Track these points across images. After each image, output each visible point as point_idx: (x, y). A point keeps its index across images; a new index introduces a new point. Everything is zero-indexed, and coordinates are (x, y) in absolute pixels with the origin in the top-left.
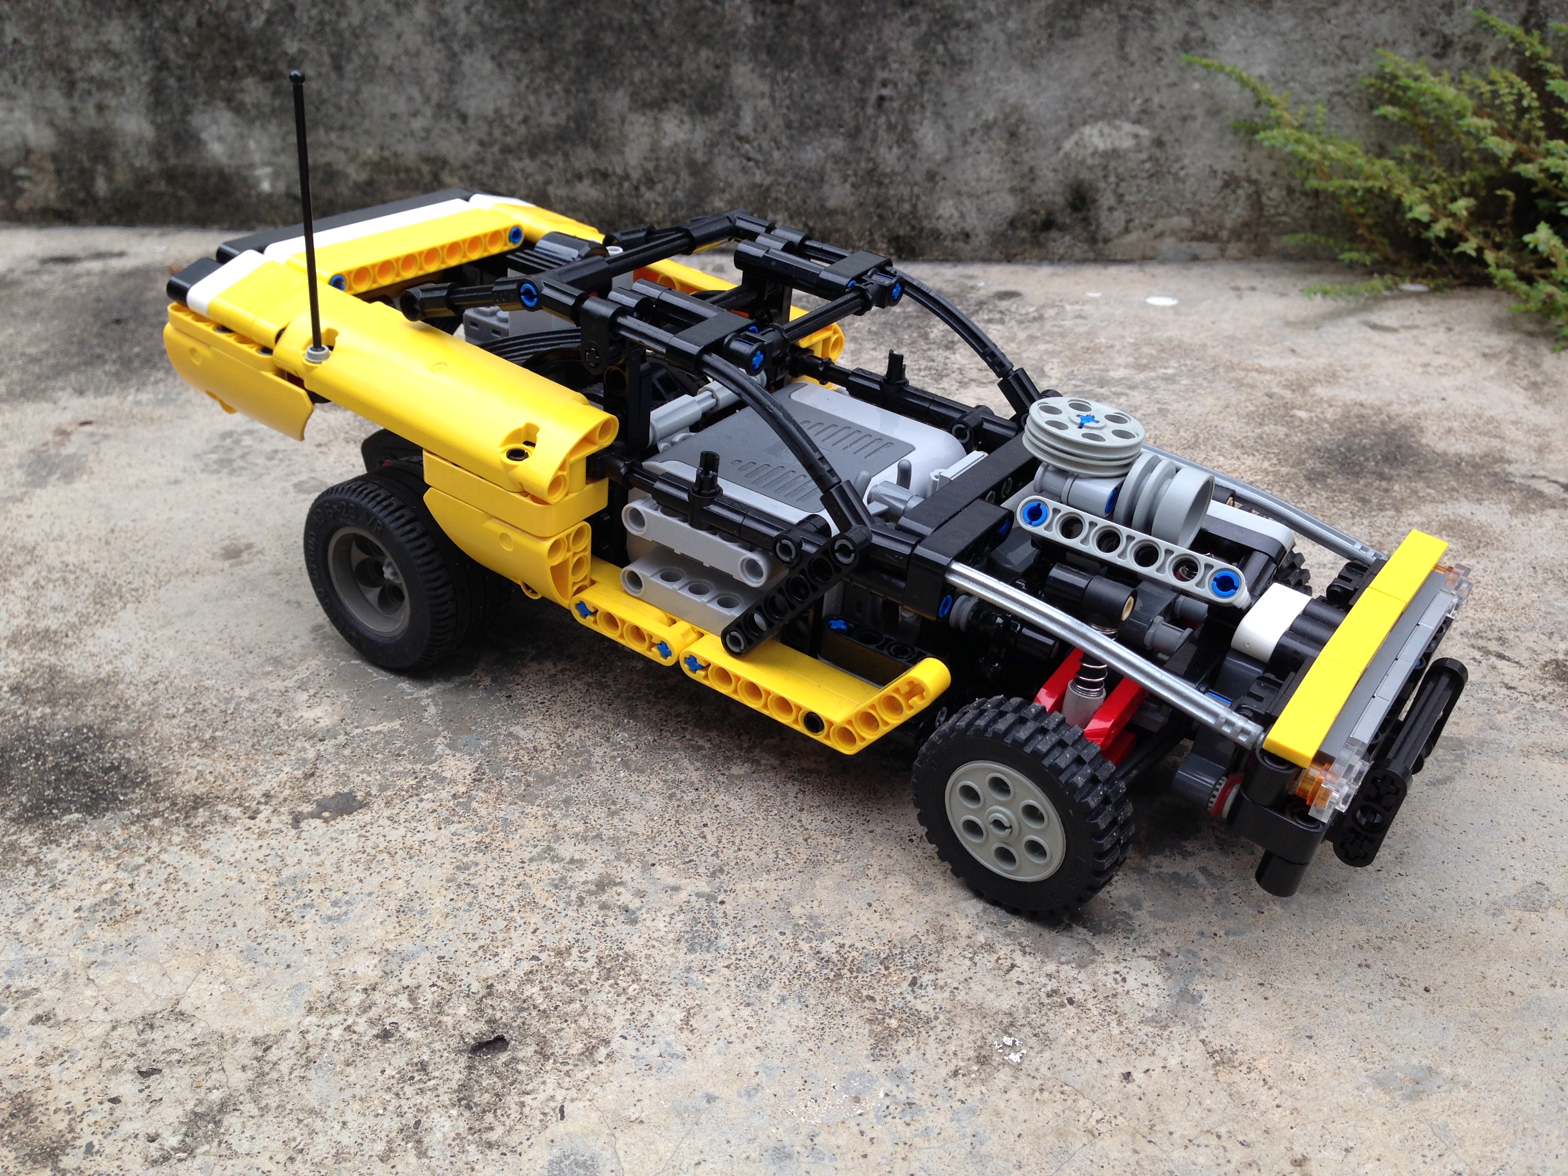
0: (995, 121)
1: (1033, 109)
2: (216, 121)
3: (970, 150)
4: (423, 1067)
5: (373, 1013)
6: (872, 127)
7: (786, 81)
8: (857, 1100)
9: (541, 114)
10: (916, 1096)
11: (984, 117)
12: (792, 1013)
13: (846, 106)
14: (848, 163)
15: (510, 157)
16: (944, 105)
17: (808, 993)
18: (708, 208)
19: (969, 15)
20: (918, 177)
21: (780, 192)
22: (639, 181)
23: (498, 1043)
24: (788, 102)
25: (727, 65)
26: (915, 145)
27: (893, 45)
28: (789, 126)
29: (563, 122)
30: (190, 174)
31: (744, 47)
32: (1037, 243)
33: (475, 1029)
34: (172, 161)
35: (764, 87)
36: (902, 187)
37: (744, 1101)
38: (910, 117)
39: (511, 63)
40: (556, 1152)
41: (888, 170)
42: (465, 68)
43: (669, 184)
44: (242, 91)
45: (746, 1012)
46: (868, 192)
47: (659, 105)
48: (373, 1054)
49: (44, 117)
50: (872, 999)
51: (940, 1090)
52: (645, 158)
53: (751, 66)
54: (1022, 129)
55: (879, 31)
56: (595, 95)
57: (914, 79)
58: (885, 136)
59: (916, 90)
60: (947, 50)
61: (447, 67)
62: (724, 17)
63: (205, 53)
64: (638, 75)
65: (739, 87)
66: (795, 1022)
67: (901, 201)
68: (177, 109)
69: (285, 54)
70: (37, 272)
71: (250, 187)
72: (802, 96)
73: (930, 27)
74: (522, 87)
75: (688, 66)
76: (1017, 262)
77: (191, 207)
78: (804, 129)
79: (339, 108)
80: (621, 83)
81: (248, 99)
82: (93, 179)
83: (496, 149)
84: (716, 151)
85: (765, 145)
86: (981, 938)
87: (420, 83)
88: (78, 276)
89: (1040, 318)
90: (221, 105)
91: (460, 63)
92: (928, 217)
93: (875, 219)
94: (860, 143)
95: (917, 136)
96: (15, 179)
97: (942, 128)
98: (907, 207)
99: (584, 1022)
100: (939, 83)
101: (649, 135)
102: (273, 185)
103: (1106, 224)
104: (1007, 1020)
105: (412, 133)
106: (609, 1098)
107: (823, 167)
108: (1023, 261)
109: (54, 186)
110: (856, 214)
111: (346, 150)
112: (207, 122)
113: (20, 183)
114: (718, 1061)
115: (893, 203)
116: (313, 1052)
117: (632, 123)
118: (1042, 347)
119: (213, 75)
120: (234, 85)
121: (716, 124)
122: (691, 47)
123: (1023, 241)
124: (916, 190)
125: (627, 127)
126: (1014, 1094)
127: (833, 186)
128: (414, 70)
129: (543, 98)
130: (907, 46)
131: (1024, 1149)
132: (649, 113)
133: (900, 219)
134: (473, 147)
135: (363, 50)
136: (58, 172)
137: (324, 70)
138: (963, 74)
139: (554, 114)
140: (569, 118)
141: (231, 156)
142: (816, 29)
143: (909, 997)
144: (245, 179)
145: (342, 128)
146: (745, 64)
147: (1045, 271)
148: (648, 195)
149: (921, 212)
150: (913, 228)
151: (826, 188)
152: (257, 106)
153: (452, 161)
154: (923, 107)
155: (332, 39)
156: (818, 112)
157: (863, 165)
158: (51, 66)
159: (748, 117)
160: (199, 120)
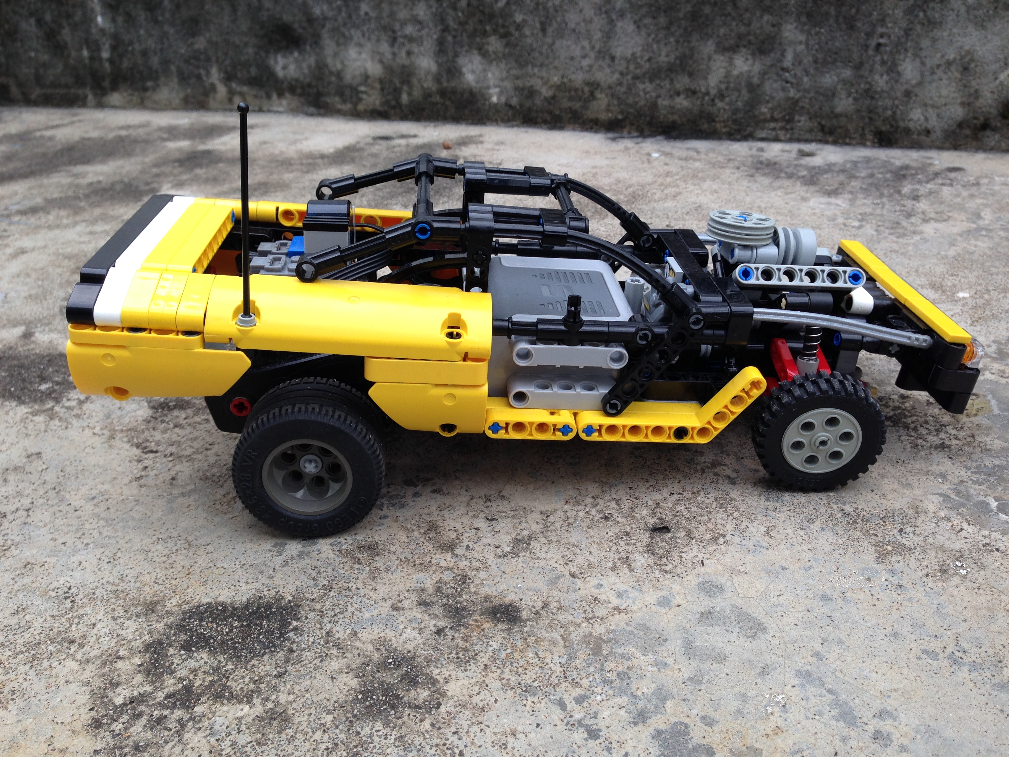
0: (955, 59)
1: (980, 53)
2: (471, 62)
3: (935, 77)
4: (627, 534)
5: (599, 508)
6: (871, 62)
7: (817, 34)
8: (869, 580)
9: (660, 55)
10: (903, 582)
11: (947, 57)
12: (828, 535)
13: (855, 49)
14: (852, 85)
15: (637, 82)
16: (921, 49)
17: (837, 528)
18: (757, 113)
20: (899, 94)
21: (805, 103)
22: (715, 96)
23: (666, 529)
24: (817, 47)
25: (780, 24)
26: (899, 74)
27: (890, 12)
28: (816, 61)
29: (672, 61)
30: (454, 92)
31: (792, 13)
32: (976, 138)
33: (652, 521)
34: (445, 84)
35: (802, 38)
36: (887, 101)
37: (803, 572)
38: (897, 56)
39: (645, 26)
40: (701, 579)
41: (879, 89)
42: (618, 29)
43: (734, 98)
44: (488, 44)
45: (802, 533)
46: (863, 103)
47: (734, 49)
48: (601, 525)
49: (377, 57)
50: (876, 535)
51: (918, 581)
52: (720, 82)
53: (795, 25)
54: (973, 65)
56: (694, 43)
57: (902, 33)
58: (879, 68)
59: (903, 40)
60: (926, 15)
61: (607, 29)
63: (470, 22)
64: (722, 31)
65: (786, 38)
66: (831, 540)
67: (886, 109)
68: (451, 54)
69: (515, 22)
70: (372, 144)
71: (486, 100)
72: (827, 43)
74: (650, 40)
75: (755, 25)
76: (961, 150)
77: (452, 111)
78: (825, 63)
79: (541, 54)
80: (711, 37)
81: (491, 49)
82: (400, 94)
83: (629, 77)
84: (766, 77)
85: (799, 74)
86: (942, 514)
87: (589, 38)
88: (394, 147)
89: (977, 184)
90: (475, 52)
91: (615, 26)
92: (903, 120)
93: (867, 120)
94: (862, 73)
95: (900, 68)
96: (359, 93)
97: (918, 64)
98: (889, 113)
99: (710, 526)
100: (918, 36)
101: (725, 68)
102: (498, 99)
104: (958, 554)
105: (581, 68)
106: (727, 560)
107: (835, 88)
108: (966, 150)
109: (379, 97)
110: (854, 117)
111: (542, 78)
112: (467, 62)
113: (361, 95)
114: (787, 552)
115: (880, 110)
116: (571, 521)
117: (715, 60)
118: (979, 201)
119: (473, 35)
120: (484, 41)
121: (768, 61)
122: (758, 14)
123: (967, 136)
124: (896, 102)
125: (712, 62)
126: (962, 588)
127: (841, 99)
128: (588, 31)
129: (662, 46)
130: (899, 13)
131: (968, 614)
132: (727, 54)
133: (884, 121)
134: (617, 76)
135: (559, 19)
136: (382, 89)
137: (535, 32)
138: (935, 31)
139: (667, 56)
140: (676, 59)
141: (478, 82)
143: (898, 537)
144: (483, 95)
145: (542, 65)
146: (791, 24)
147: (980, 156)
148: (720, 104)
149: (898, 116)
150: (892, 126)
151: (836, 101)
152: (495, 53)
153: (602, 84)
154: (906, 50)
155: (542, 13)
156: (836, 53)
157: (862, 86)
158: (384, 28)
159: (789, 56)
160: (462, 61)
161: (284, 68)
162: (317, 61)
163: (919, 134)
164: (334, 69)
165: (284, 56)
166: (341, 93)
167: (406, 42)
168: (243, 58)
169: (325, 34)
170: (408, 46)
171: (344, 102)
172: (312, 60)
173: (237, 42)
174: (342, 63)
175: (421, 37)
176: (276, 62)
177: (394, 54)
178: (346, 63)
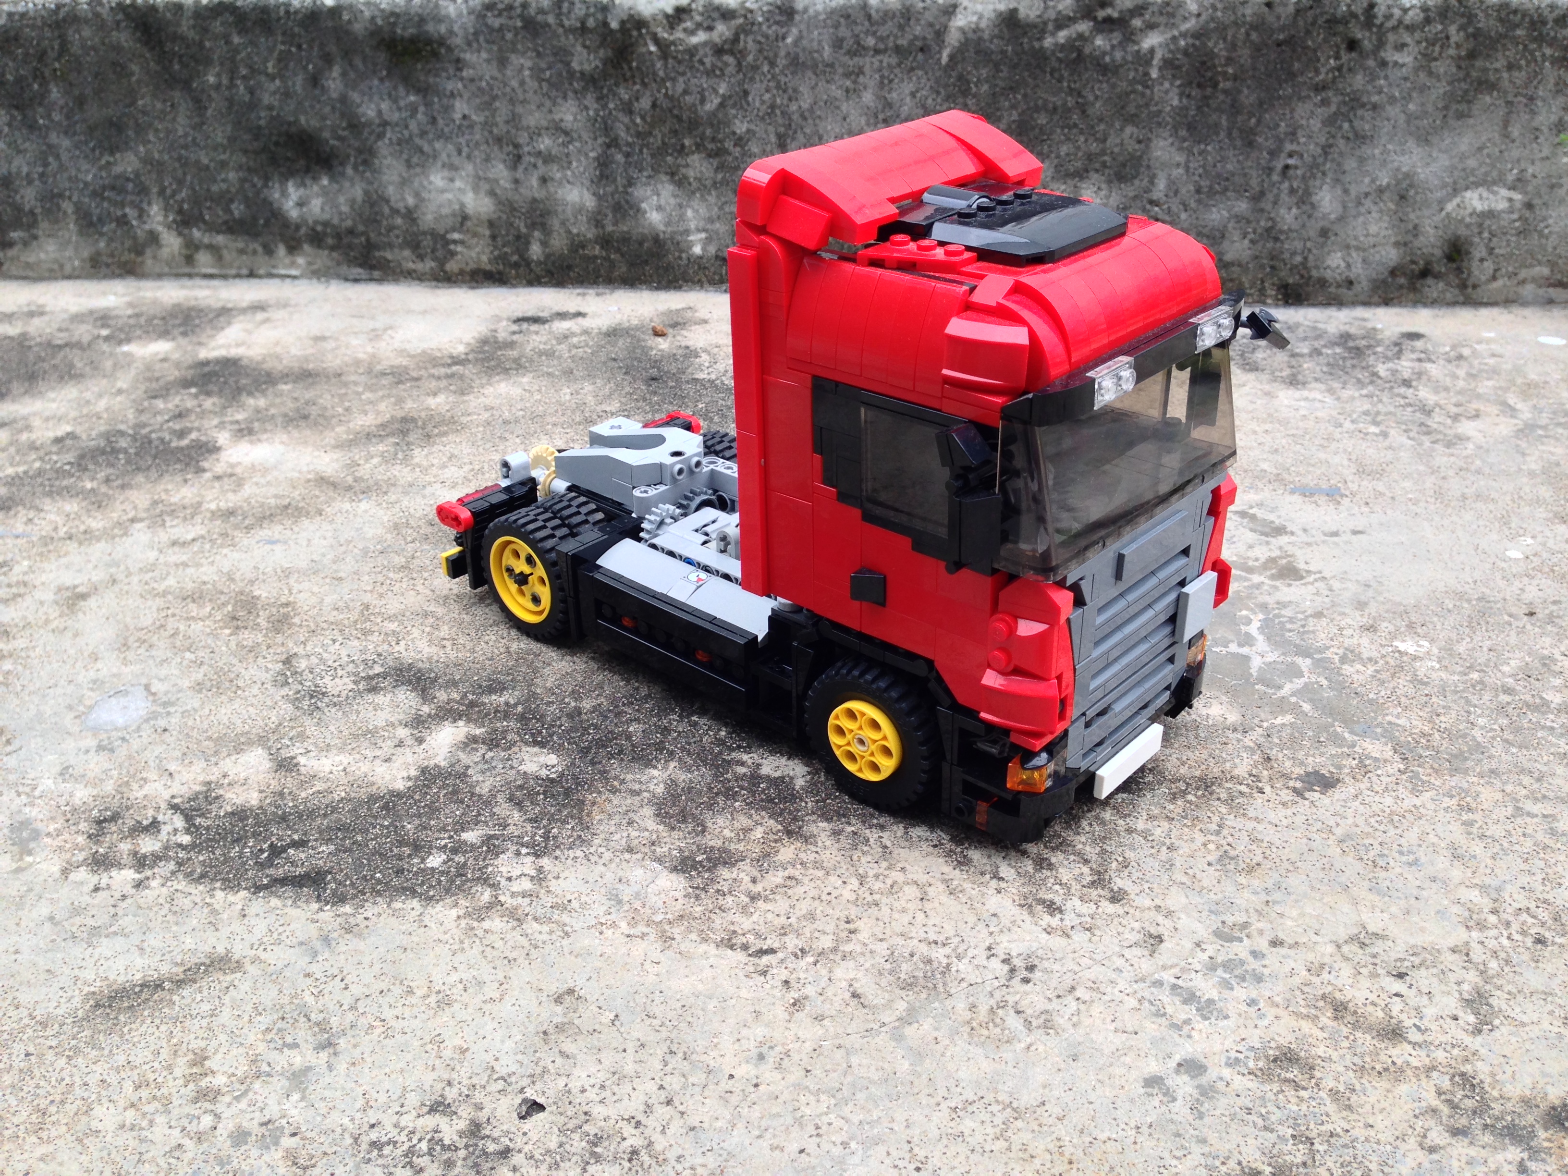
0: (1388, 185)
1: (1422, 176)
2: (657, 193)
3: (1363, 210)
6: (1275, 191)
7: (1201, 153)
11: (1378, 183)
13: (1254, 173)
14: (1249, 222)
16: (1344, 173)
19: (1375, 98)
20: (1312, 233)
24: (1201, 170)
25: (1149, 140)
26: (1313, 206)
27: (1304, 122)
28: (1198, 191)
30: (626, 239)
31: (1167, 124)
32: (1413, 288)
34: (610, 228)
35: (1180, 158)
36: (1296, 243)
38: (1311, 183)
41: (1285, 228)
44: (687, 166)
46: (1264, 247)
47: (1080, 175)
49: (486, 187)
53: (1170, 140)
54: (1412, 192)
55: (1292, 111)
57: (1319, 151)
58: (1287, 199)
59: (1320, 160)
60: (1352, 127)
62: (1152, 99)
63: (656, 132)
64: (1064, 149)
65: (1157, 159)
67: (1294, 253)
68: (621, 181)
69: (734, 133)
70: (522, 333)
71: (682, 251)
72: (1215, 165)
73: (1338, 108)
75: (1113, 141)
76: (1394, 305)
77: (622, 270)
78: (1212, 193)
81: (691, 173)
82: (528, 243)
85: (1174, 209)
88: (566, 336)
89: (1462, 357)
90: (665, 178)
92: (1317, 267)
93: (1268, 270)
95: (1315, 199)
96: (447, 242)
97: (1339, 192)
98: (1298, 259)
100: (1341, 154)
102: (703, 249)
103: (1476, 273)
107: (1225, 227)
108: (1400, 304)
109: (487, 250)
110: (1251, 266)
112: (649, 193)
113: (452, 247)
115: (1286, 256)
118: (1488, 383)
119: (660, 152)
120: (680, 161)
121: (1130, 190)
122: (1117, 125)
123: (1401, 287)
124: (1309, 244)
127: (1232, 242)
130: (1315, 124)
132: (1069, 181)
133: (1291, 270)
136: (493, 237)
138: (1364, 147)
141: (668, 224)
142: (1235, 109)
144: (678, 244)
146: (1165, 139)
149: (1311, 264)
150: (1302, 276)
151: (1226, 244)
152: (698, 179)
154: (1324, 174)
155: (780, 121)
156: (1227, 179)
157: (1262, 223)
158: (499, 140)
159: (1161, 184)
160: (638, 192)
161: (300, 204)
162: (366, 193)
163: (1339, 286)
164: (401, 205)
165: (303, 185)
166: (414, 244)
167: (540, 163)
168: (215, 188)
169: (383, 147)
170: (542, 169)
171: (421, 257)
172: (358, 192)
173: (206, 161)
174: (417, 195)
175: (567, 155)
176: (284, 194)
177: (516, 181)
178: (425, 195)
